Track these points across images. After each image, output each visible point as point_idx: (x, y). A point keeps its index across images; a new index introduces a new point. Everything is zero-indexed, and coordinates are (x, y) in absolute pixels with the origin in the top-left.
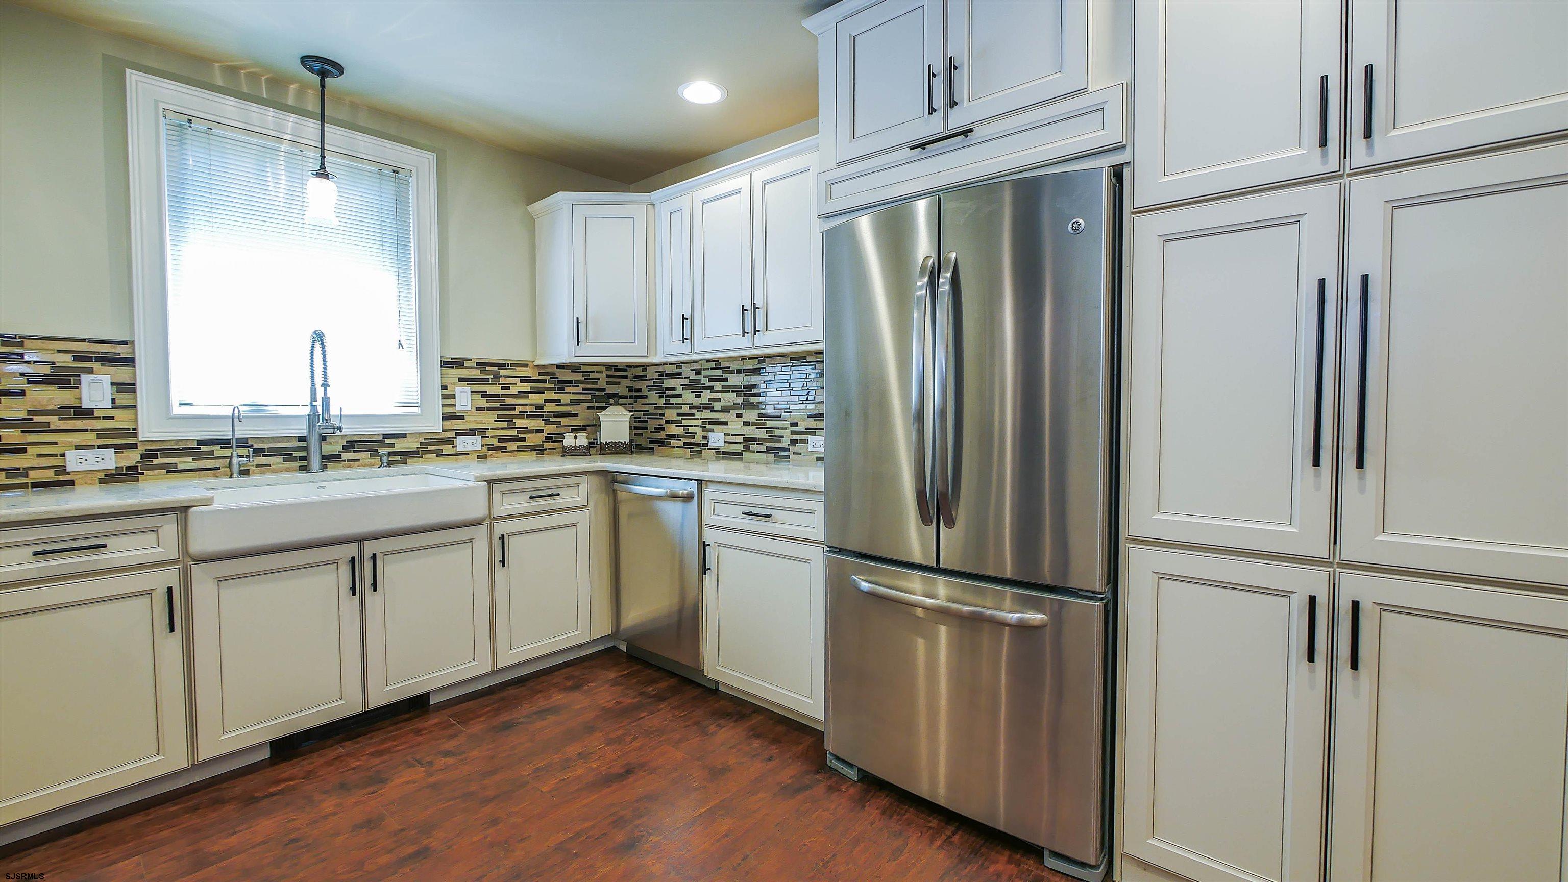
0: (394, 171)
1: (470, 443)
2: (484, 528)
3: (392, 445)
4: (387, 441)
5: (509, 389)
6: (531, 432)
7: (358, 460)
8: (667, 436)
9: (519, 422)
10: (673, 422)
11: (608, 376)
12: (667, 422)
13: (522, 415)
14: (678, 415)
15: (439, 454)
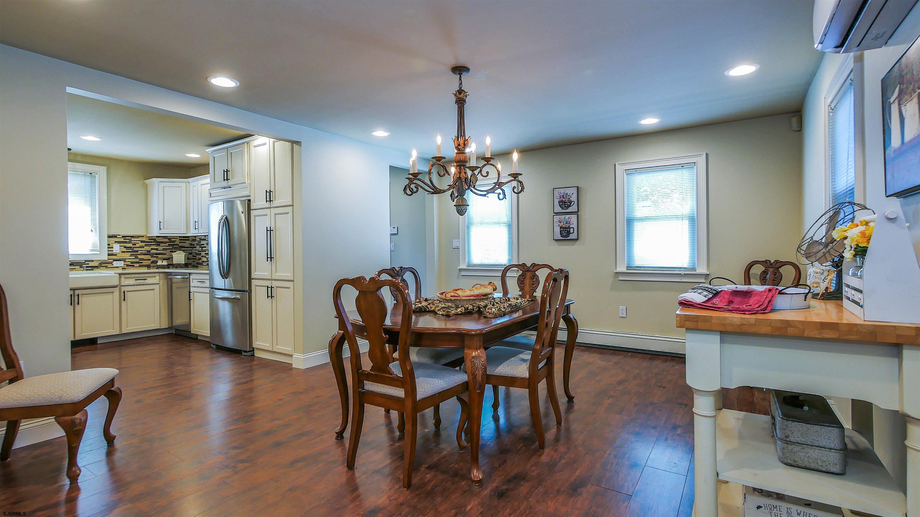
0: (90, 174)
1: (119, 264)
2: (118, 289)
3: (88, 264)
4: (86, 263)
5: (136, 245)
6: (145, 260)
7: (75, 269)
8: (202, 261)
9: (140, 257)
10: (204, 256)
11: (180, 240)
12: (202, 256)
13: (141, 254)
14: (205, 254)
15: (106, 267)
